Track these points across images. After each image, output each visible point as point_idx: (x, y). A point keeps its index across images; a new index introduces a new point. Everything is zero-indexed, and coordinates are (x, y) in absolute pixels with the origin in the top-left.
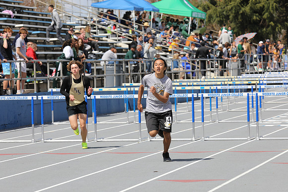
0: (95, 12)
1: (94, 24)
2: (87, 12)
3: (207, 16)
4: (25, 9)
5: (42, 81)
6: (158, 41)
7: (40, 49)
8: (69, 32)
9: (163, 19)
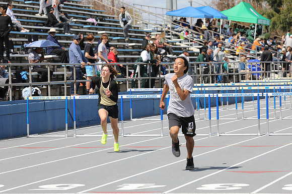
0: (169, 20)
1: (169, 30)
2: (162, 20)
3: (272, 23)
4: (106, 17)
5: (122, 81)
6: (226, 46)
7: (120, 53)
8: (146, 38)
9: (231, 26)
